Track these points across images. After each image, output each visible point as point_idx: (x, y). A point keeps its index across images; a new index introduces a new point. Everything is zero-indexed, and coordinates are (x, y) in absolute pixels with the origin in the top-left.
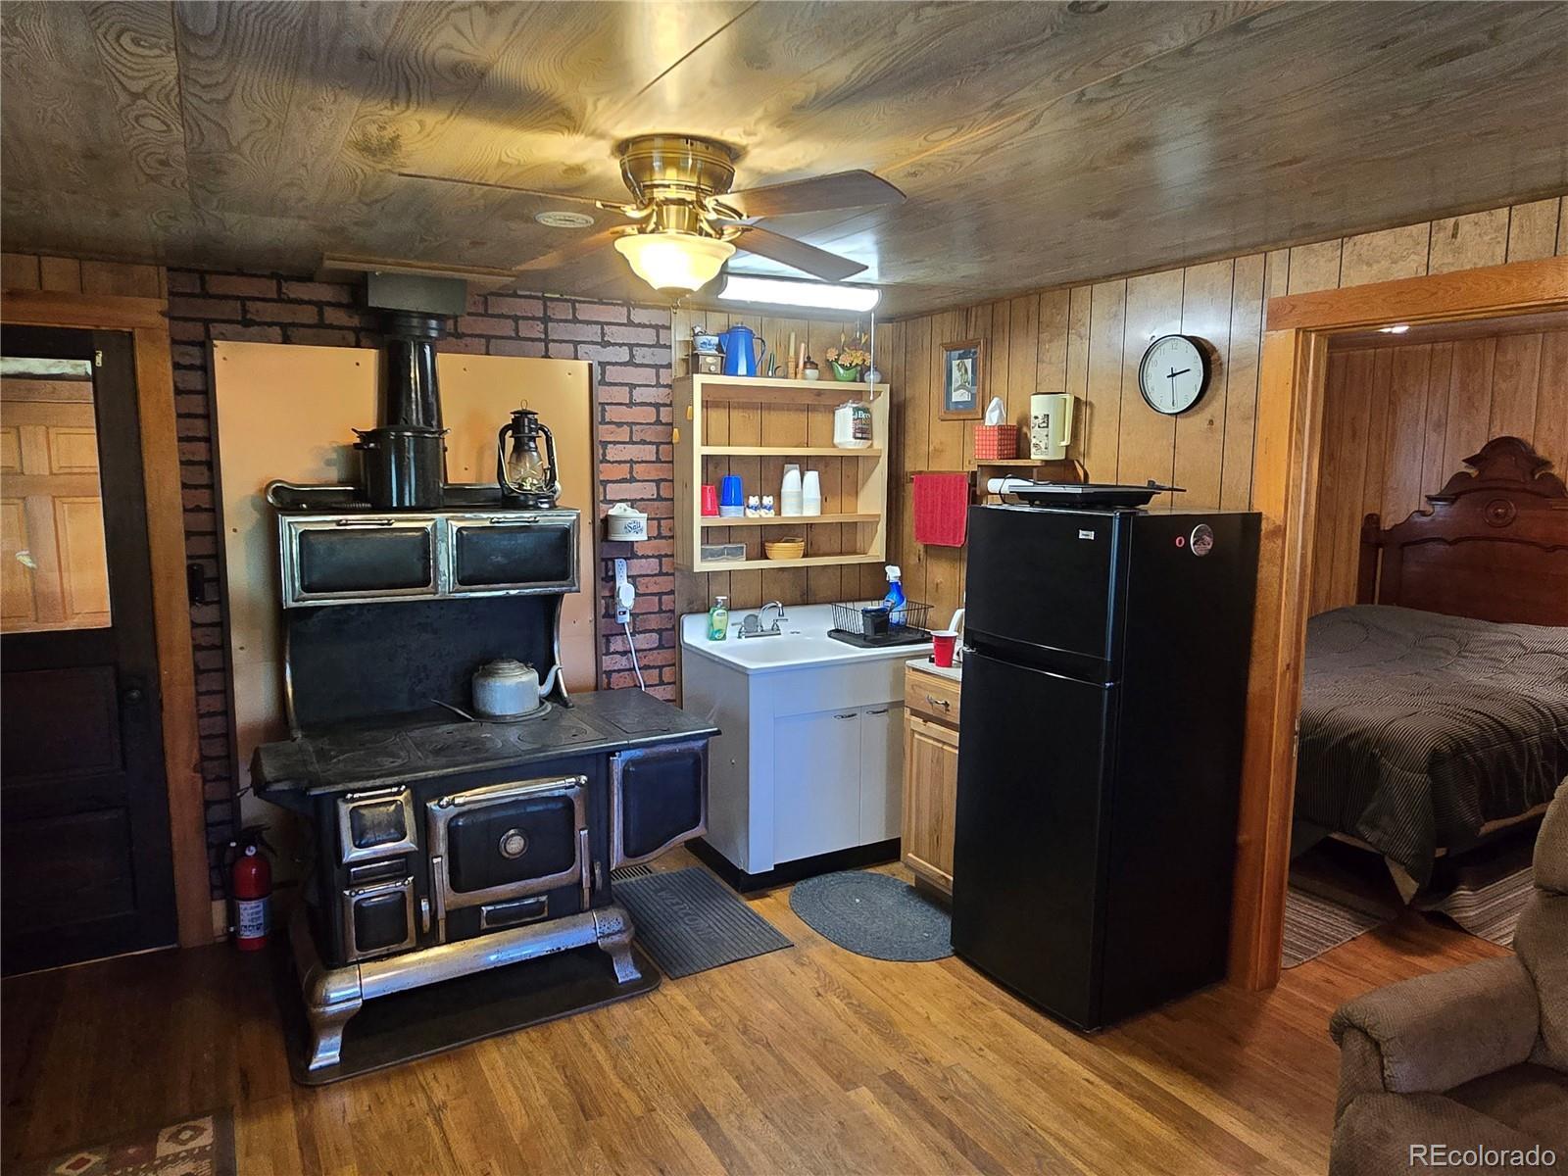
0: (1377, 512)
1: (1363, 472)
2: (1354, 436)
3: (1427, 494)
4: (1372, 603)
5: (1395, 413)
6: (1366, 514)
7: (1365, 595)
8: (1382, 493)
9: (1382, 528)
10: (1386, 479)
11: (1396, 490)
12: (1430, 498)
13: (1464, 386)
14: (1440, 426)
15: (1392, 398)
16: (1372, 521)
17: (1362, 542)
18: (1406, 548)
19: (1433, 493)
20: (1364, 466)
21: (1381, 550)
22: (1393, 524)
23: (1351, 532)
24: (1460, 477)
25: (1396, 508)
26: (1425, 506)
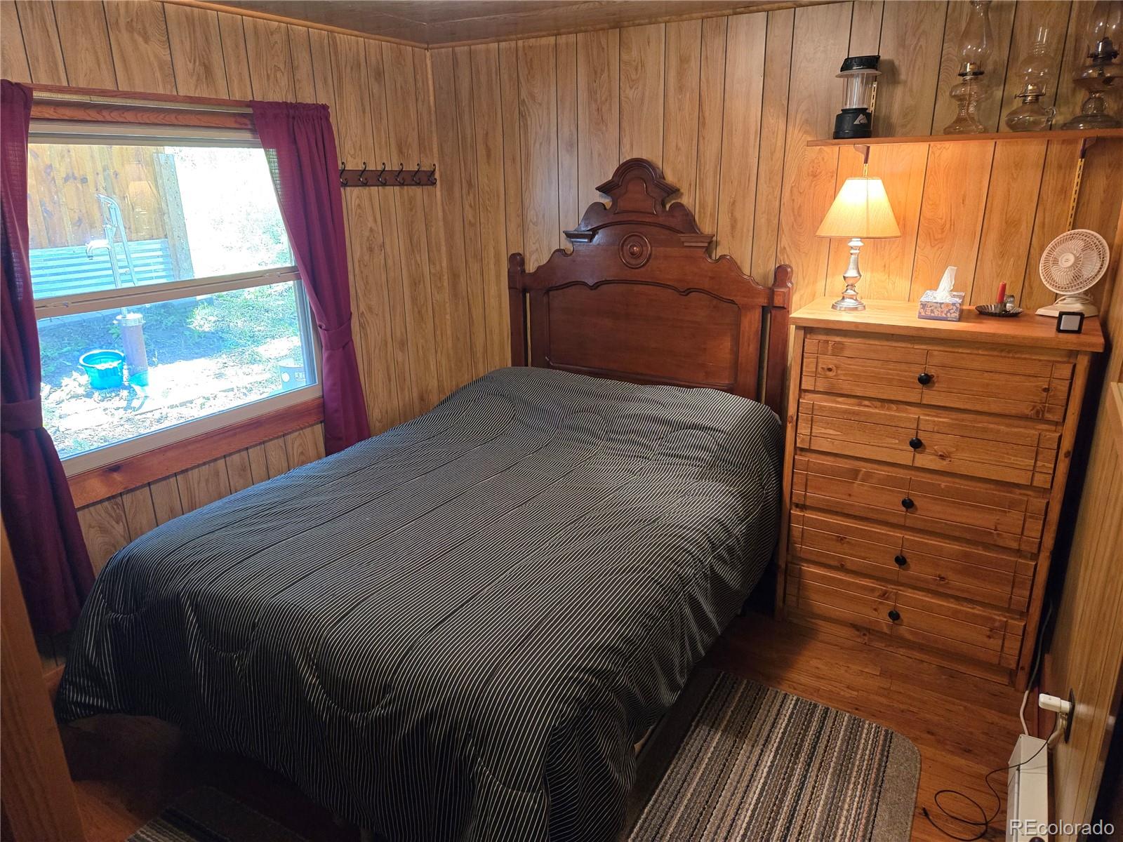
0: (521, 252)
1: (502, 203)
2: (489, 155)
3: (565, 230)
4: (527, 365)
5: (526, 125)
6: (509, 254)
7: (519, 359)
8: (523, 227)
9: (527, 272)
10: (525, 212)
11: (535, 224)
12: (569, 235)
13: (592, 93)
14: (573, 145)
15: (522, 108)
16: (517, 261)
17: (510, 288)
18: (551, 293)
19: (572, 228)
20: (502, 196)
21: (528, 295)
22: (536, 265)
23: (498, 276)
24: (596, 208)
25: (537, 245)
26: (566, 245)
